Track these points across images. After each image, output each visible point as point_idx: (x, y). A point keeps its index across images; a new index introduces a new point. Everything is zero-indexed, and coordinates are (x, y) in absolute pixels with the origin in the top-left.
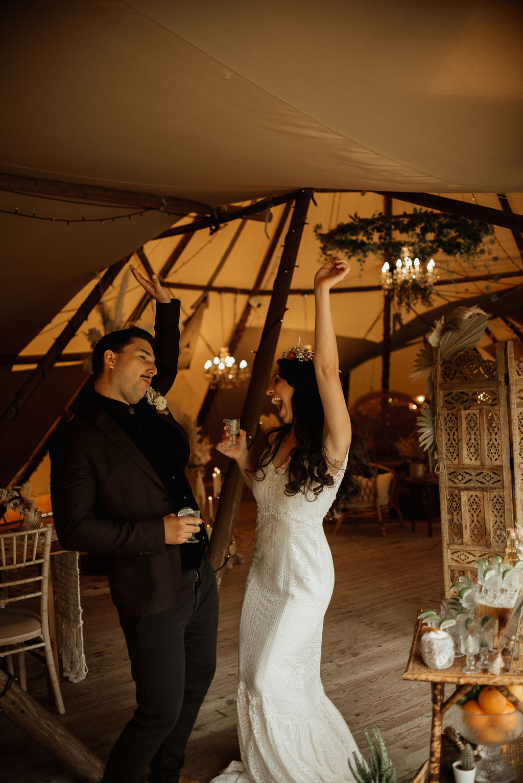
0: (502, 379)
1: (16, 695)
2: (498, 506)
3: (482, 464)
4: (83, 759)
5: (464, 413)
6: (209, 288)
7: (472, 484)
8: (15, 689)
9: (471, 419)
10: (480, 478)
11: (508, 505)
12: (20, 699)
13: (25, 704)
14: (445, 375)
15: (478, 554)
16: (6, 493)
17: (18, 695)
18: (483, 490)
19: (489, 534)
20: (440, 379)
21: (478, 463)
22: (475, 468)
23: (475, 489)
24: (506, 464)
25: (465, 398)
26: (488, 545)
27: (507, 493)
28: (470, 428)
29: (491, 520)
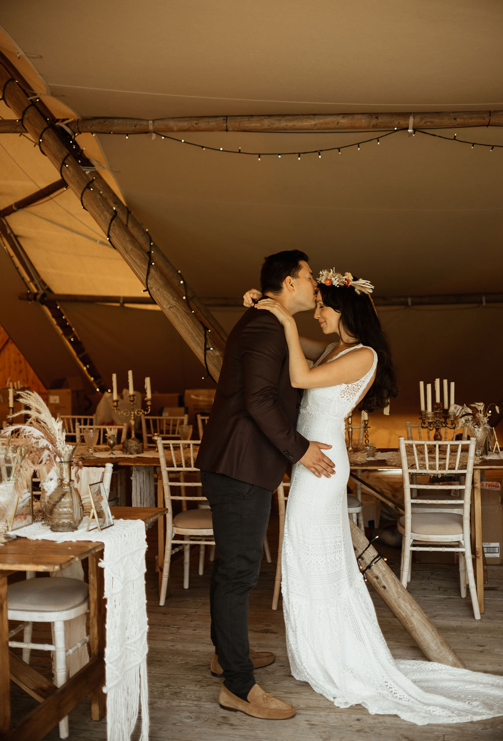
1: (381, 572)
4: (435, 648)
8: (380, 566)
12: (383, 576)
13: (387, 582)
16: (460, 410)
17: (382, 572)
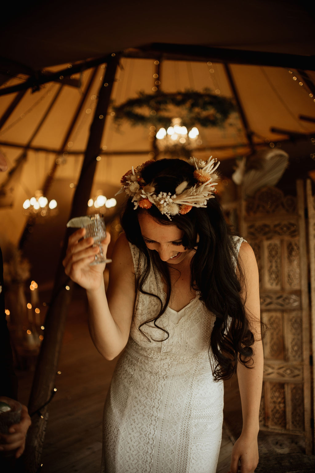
0: (302, 213)
2: (296, 326)
3: (283, 289)
5: (266, 243)
6: (27, 147)
7: (272, 307)
9: (272, 249)
10: (280, 301)
11: (305, 325)
14: (249, 209)
15: (276, 367)
18: (283, 311)
19: (288, 350)
20: (244, 213)
21: (278, 288)
22: (276, 292)
23: (275, 310)
24: (305, 289)
25: (267, 229)
26: (286, 359)
27: (305, 313)
28: (271, 256)
29: (289, 338)
